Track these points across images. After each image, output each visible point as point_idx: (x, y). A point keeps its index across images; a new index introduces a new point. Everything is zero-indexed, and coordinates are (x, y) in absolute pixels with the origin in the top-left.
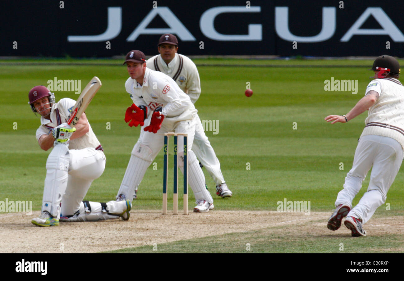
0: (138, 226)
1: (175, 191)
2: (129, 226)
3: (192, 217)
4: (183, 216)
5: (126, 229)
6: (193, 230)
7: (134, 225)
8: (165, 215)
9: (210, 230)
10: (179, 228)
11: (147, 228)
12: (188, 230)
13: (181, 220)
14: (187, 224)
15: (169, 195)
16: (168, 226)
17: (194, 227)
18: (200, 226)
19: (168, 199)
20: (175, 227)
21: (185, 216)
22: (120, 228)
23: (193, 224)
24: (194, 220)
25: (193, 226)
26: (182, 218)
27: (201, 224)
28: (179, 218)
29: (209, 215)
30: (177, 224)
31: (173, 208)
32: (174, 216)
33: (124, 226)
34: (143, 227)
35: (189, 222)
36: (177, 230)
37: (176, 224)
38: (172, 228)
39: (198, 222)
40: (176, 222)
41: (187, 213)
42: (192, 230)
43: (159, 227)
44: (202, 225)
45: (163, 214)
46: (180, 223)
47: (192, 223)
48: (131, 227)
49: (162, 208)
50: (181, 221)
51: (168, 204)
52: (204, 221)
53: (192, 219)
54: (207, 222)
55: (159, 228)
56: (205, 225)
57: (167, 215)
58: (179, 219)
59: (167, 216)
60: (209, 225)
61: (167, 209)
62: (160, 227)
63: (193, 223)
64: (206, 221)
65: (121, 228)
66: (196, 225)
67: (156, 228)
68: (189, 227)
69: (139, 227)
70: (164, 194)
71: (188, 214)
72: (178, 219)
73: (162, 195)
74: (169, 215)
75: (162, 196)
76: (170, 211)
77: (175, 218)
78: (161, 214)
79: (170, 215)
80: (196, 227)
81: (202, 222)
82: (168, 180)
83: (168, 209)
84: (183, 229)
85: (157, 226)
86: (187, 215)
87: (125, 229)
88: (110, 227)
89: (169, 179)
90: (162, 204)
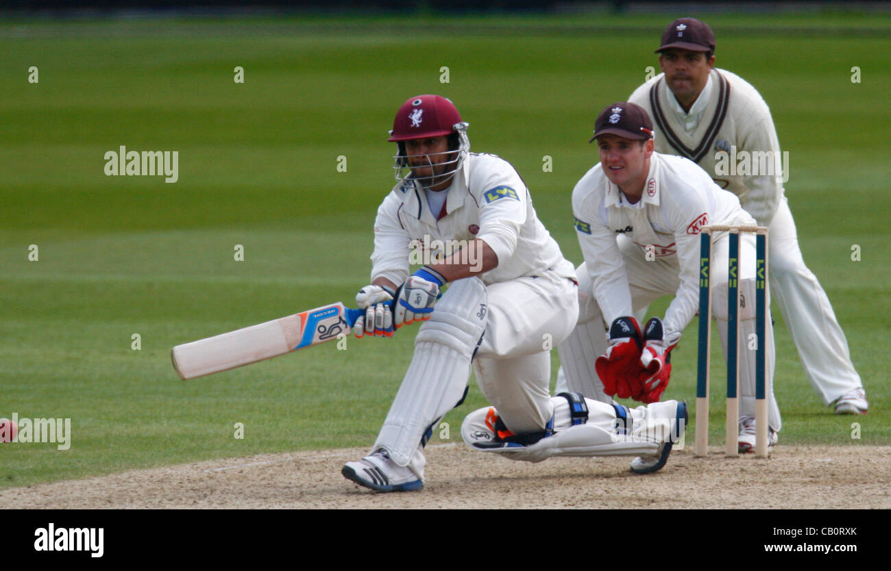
0: (625, 491)
1: (732, 393)
2: (599, 492)
3: (780, 463)
4: (754, 461)
5: (591, 500)
6: (783, 501)
7: (615, 488)
8: (701, 459)
9: (832, 500)
10: (742, 494)
11: (652, 496)
12: (768, 503)
13: (747, 473)
14: (767, 484)
15: (712, 403)
16: (711, 490)
17: (783, 494)
18: (803, 490)
19: (710, 415)
20: (731, 493)
21: (760, 462)
22: (573, 498)
23: (781, 485)
24: (785, 473)
25: (782, 491)
26: (752, 468)
27: (805, 483)
28: (742, 466)
29: (829, 460)
30: (737, 486)
31: (727, 440)
32: (728, 461)
33: (585, 492)
34: (641, 494)
35: (768, 479)
36: (736, 501)
37: (734, 484)
38: (723, 496)
39: (797, 478)
40: (734, 479)
41: (766, 454)
42: (779, 501)
43: (685, 493)
44: (809, 487)
45: (698, 457)
46: (744, 482)
47: (780, 482)
48: (605, 494)
49: (694, 440)
50: (748, 478)
51: (710, 430)
52: (812, 477)
53: (780, 470)
54: (821, 478)
55: (685, 496)
56: (815, 488)
57: (709, 458)
58: (742, 470)
59: (708, 462)
60: (829, 488)
61: (707, 441)
62: (688, 494)
63: (783, 480)
64: (818, 477)
65: (578, 497)
66: (789, 488)
67: (678, 495)
68: (770, 493)
69: (629, 494)
70: (699, 400)
71: (769, 457)
72: (739, 470)
73: (695, 402)
74: (713, 459)
75: (694, 406)
76: (716, 449)
77: (732, 467)
78: (691, 456)
79: (718, 459)
80: (790, 494)
81: (807, 479)
82: (711, 360)
83: (710, 443)
84: (753, 498)
85: (680, 491)
86: (764, 458)
87: (589, 500)
88: (547, 493)
89: (714, 356)
90: (694, 429)
